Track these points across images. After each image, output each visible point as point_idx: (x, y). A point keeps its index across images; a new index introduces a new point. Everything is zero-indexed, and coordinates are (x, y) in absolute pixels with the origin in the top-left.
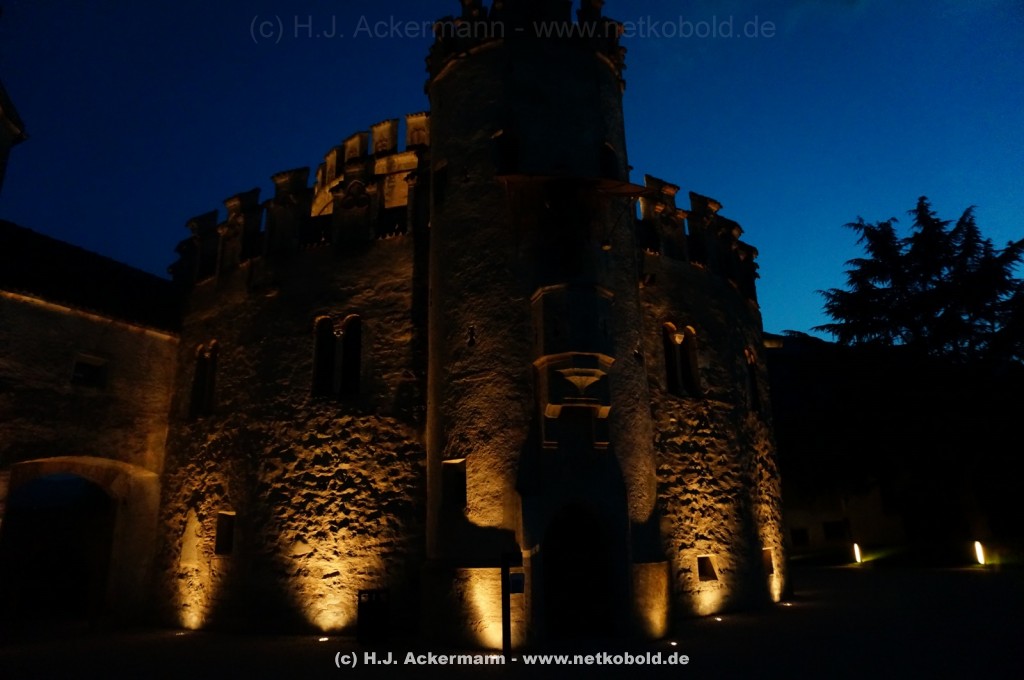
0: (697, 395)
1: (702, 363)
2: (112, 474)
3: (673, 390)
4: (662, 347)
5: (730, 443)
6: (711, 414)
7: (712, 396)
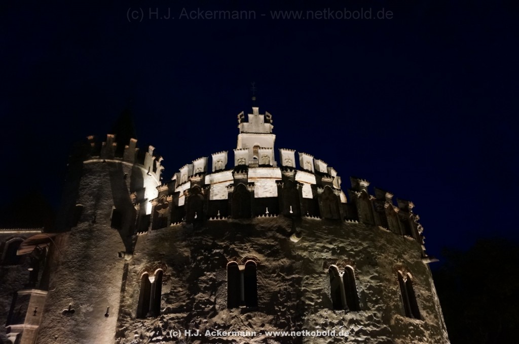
0: (157, 312)
4: (138, 289)
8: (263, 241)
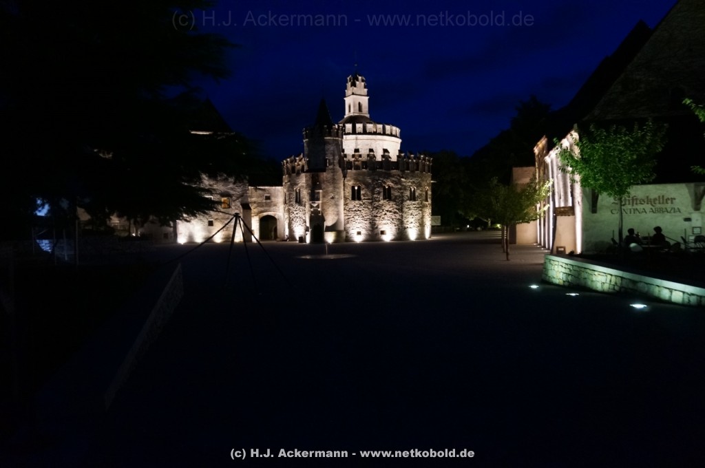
0: (359, 199)
1: (362, 192)
2: (275, 215)
3: (353, 199)
4: (351, 190)
5: (369, 209)
6: (364, 203)
7: (364, 199)
8: (393, 179)
